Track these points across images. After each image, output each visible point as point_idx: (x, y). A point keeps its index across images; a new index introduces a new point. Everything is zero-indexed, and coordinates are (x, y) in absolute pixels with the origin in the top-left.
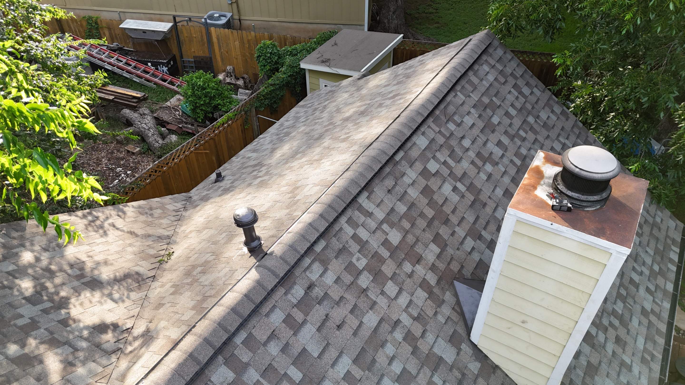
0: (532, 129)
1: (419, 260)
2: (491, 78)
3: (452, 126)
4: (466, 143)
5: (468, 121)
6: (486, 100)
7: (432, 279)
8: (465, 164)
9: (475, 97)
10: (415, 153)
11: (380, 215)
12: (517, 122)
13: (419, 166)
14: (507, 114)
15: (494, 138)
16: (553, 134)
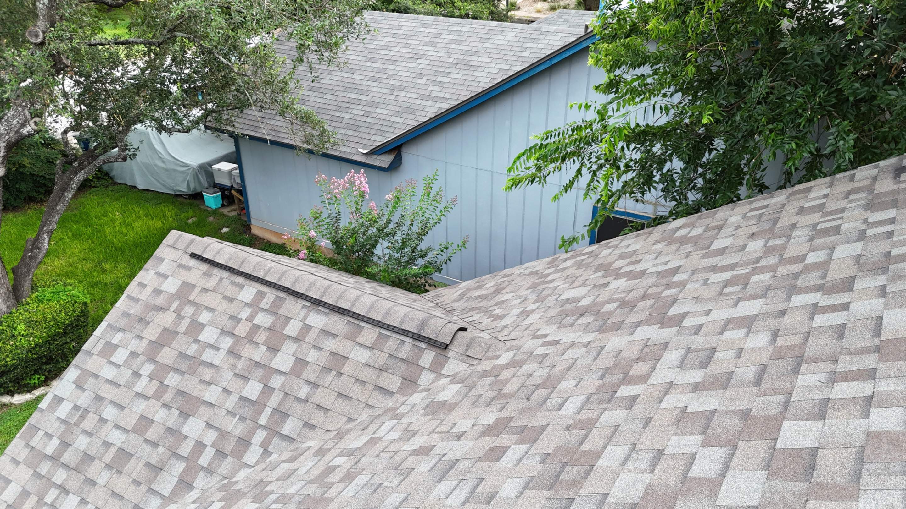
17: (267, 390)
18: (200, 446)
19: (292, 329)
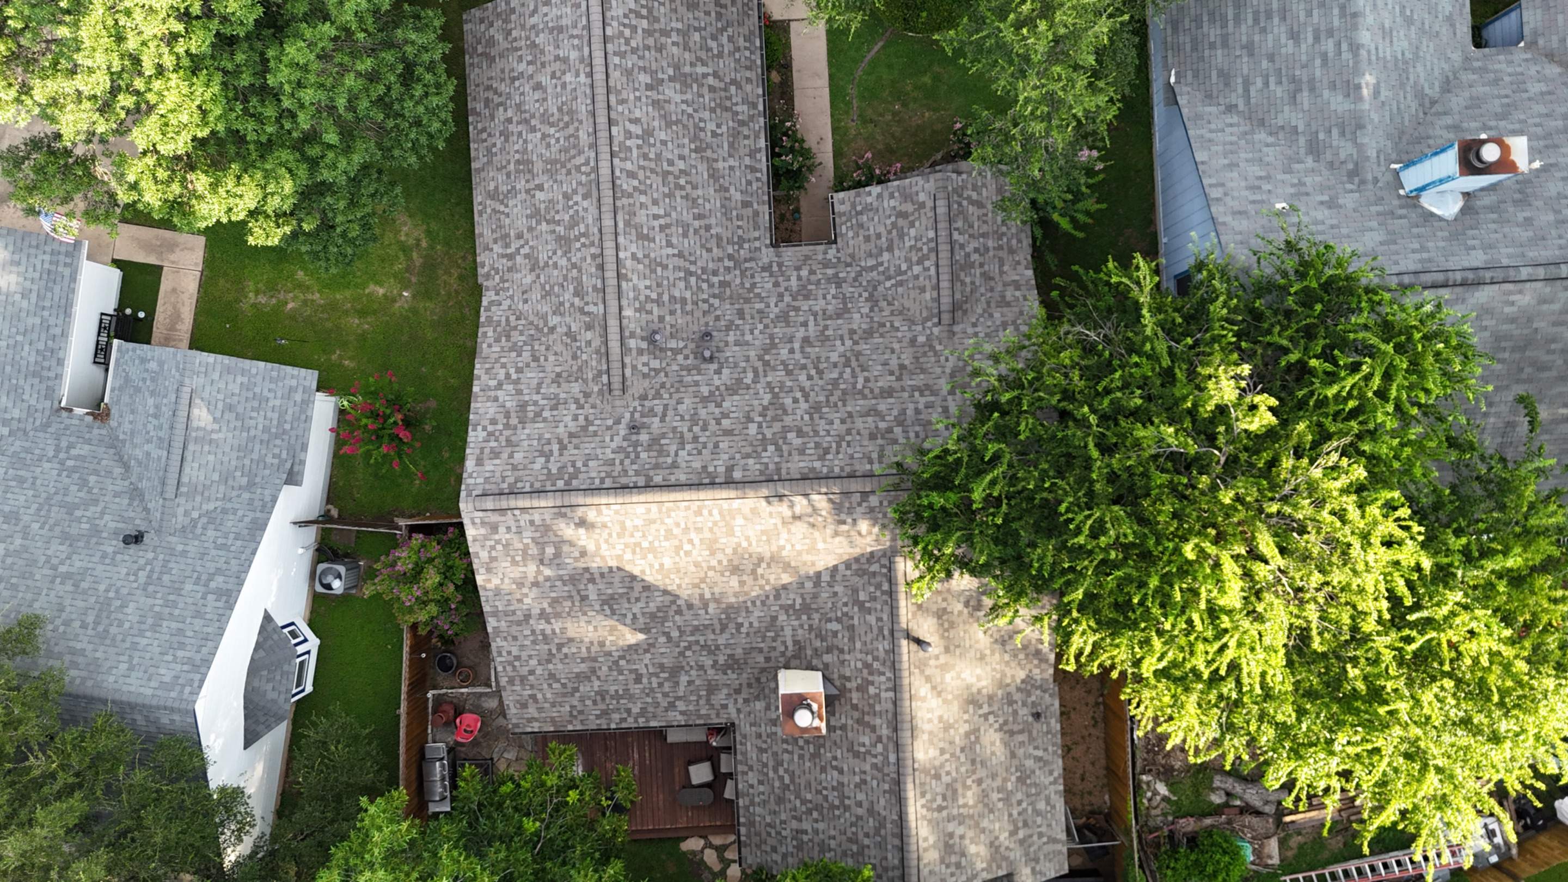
0: (850, 840)
1: (858, 689)
2: (890, 856)
3: (887, 787)
4: (875, 783)
5: (882, 801)
6: (883, 832)
7: (848, 685)
8: (867, 768)
9: (889, 826)
10: (891, 747)
11: (883, 695)
12: (861, 836)
13: (885, 740)
14: (867, 835)
15: (866, 805)
16: (839, 850)
17: (905, 272)
18: (882, 264)
19: (927, 264)
